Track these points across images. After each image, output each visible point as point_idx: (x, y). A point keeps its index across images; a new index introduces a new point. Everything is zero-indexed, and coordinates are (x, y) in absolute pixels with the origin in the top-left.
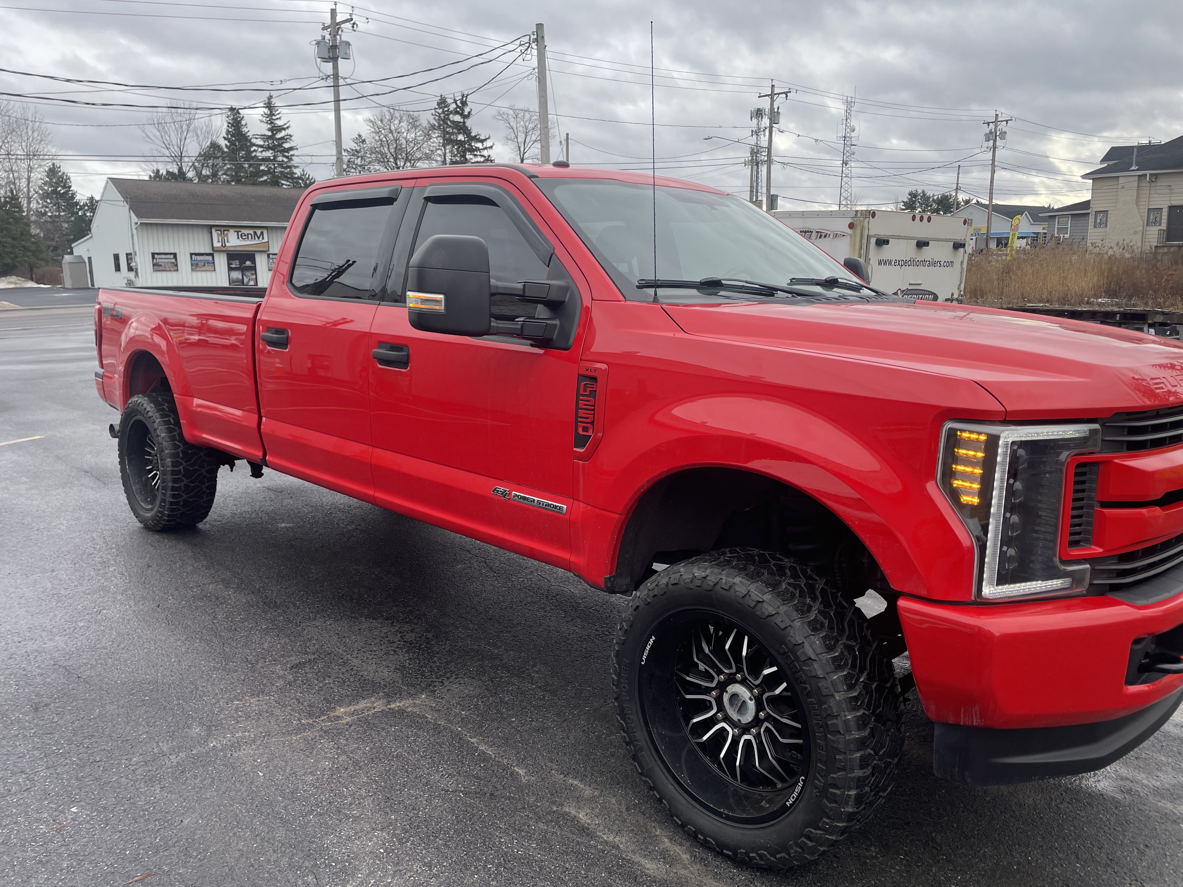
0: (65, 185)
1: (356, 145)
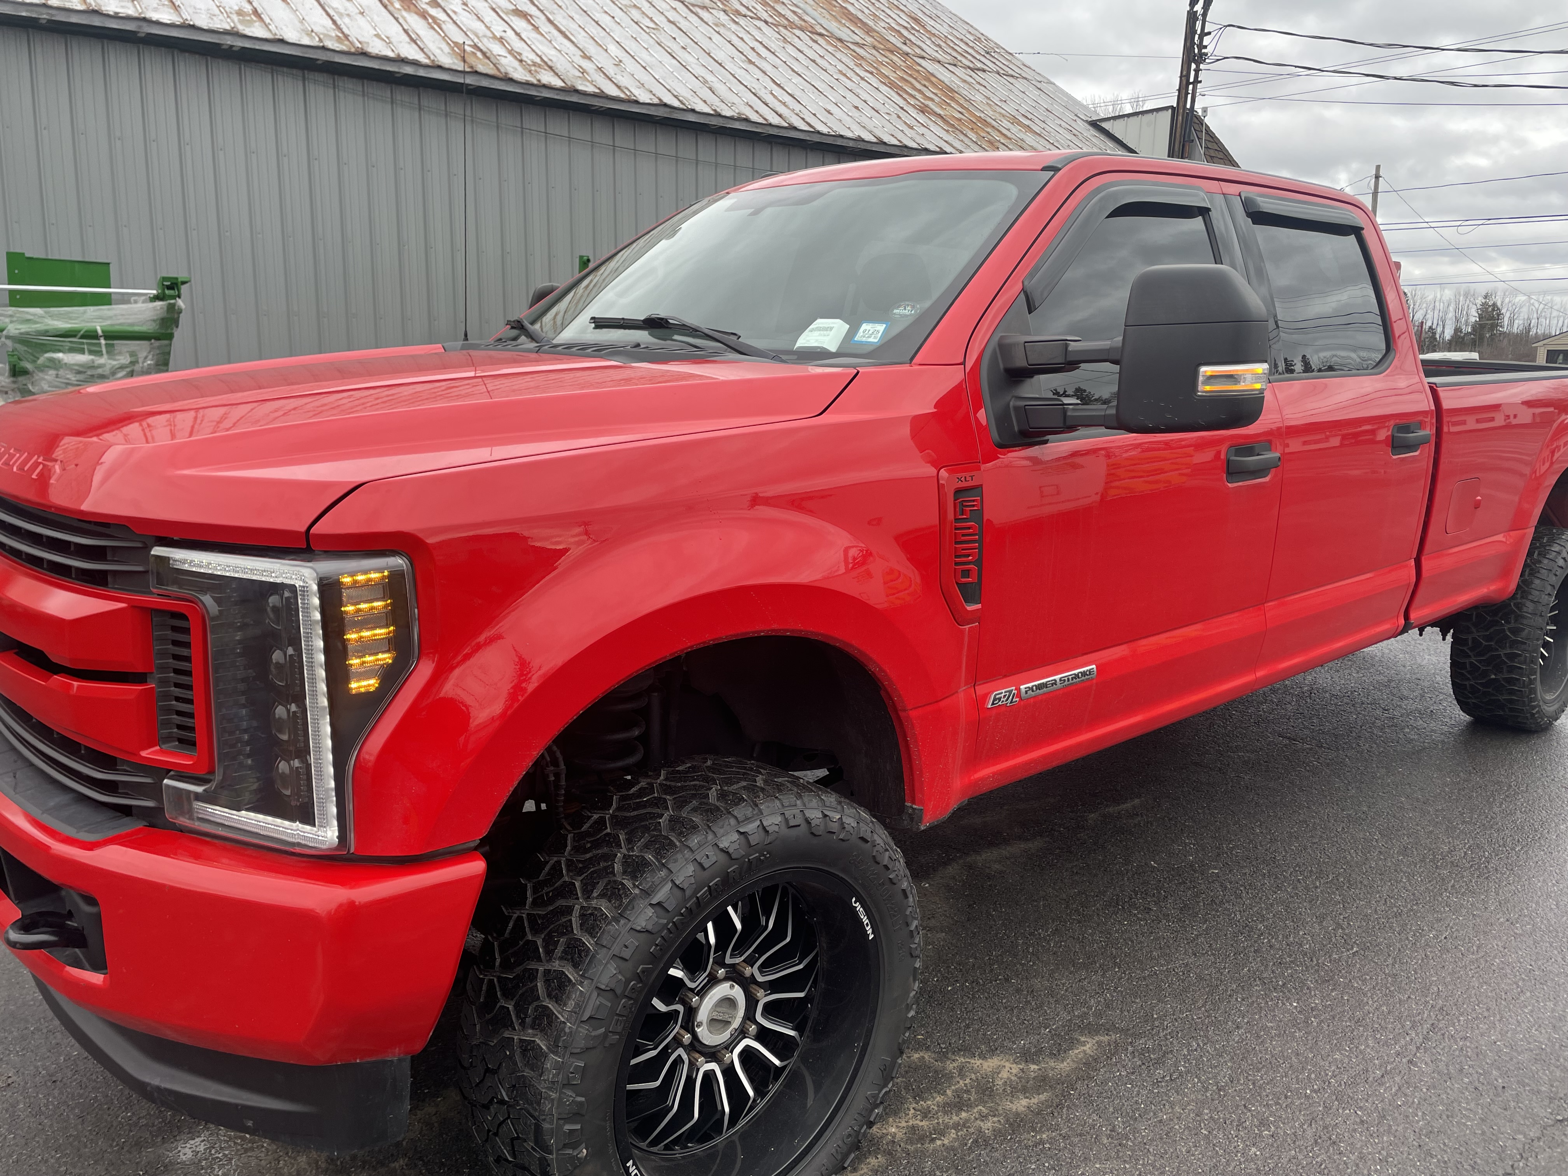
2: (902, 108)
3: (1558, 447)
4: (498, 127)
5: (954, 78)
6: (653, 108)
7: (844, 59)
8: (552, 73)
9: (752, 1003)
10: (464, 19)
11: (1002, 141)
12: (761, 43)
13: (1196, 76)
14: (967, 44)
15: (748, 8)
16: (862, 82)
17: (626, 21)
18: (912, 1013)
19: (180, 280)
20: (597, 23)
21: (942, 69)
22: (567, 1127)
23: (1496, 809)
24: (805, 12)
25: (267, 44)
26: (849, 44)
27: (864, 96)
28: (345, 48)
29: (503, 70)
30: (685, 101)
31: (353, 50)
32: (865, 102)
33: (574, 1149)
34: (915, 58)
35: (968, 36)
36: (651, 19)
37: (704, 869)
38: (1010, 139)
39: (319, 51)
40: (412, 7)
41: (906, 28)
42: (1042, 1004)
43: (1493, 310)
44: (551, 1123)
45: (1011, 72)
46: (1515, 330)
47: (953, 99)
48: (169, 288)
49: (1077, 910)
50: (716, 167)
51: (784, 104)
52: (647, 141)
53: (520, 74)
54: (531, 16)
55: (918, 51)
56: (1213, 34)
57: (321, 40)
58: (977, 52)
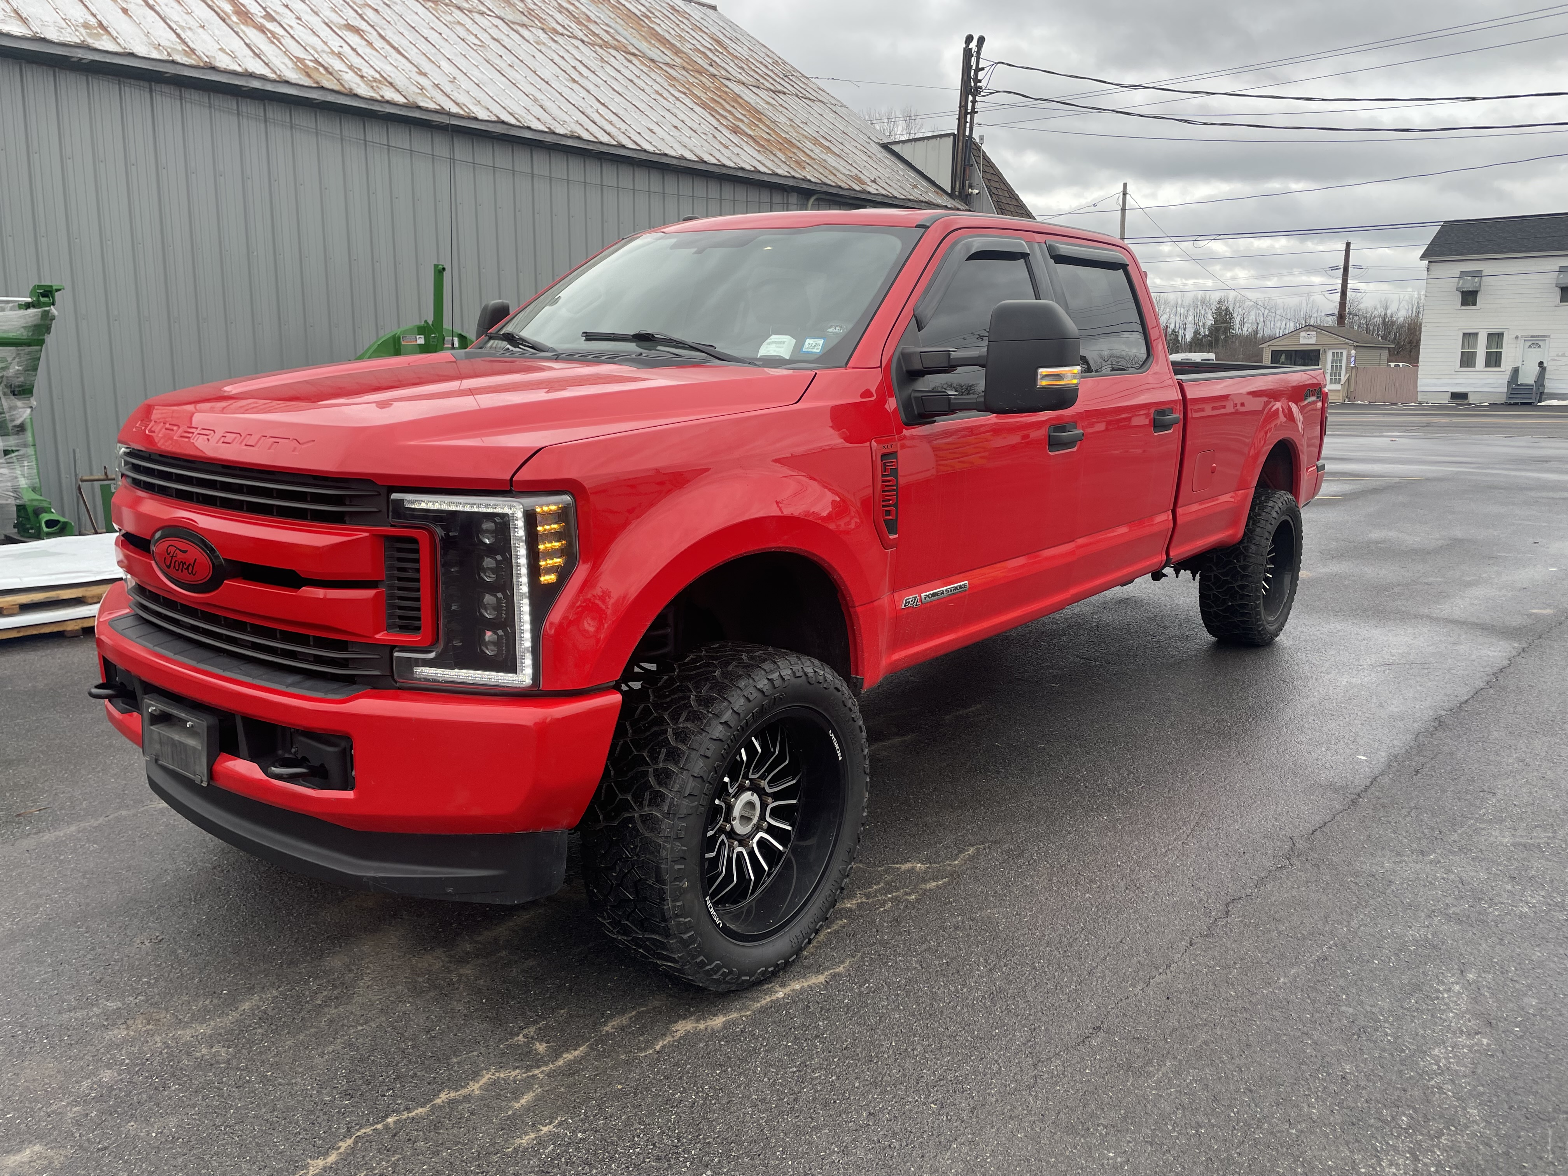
2: (716, 128)
3: (1270, 429)
4: (342, 140)
5: (758, 100)
6: (490, 125)
7: (659, 79)
8: (393, 90)
9: (764, 806)
10: (300, 34)
11: (808, 161)
12: (581, 62)
13: (973, 107)
14: (766, 67)
15: (563, 27)
16: (677, 102)
17: (453, 38)
18: (865, 814)
19: (54, 288)
20: (426, 39)
21: (747, 91)
22: (676, 867)
23: (1234, 697)
24: (616, 31)
25: (118, 57)
26: (661, 65)
27: (682, 116)
28: (193, 62)
29: (347, 86)
30: (520, 119)
31: (202, 64)
32: (683, 121)
33: (680, 882)
34: (722, 80)
35: (767, 58)
36: (476, 36)
37: (749, 701)
38: (814, 159)
39: (169, 65)
40: (249, 20)
41: (710, 49)
42: (934, 831)
43: (1226, 314)
44: (667, 864)
45: (808, 95)
46: (1245, 332)
47: (760, 120)
48: (44, 295)
49: (948, 776)
50: (551, 180)
51: (610, 122)
52: (485, 155)
53: (363, 90)
54: (363, 31)
55: (724, 73)
56: (986, 70)
57: (169, 55)
58: (776, 74)
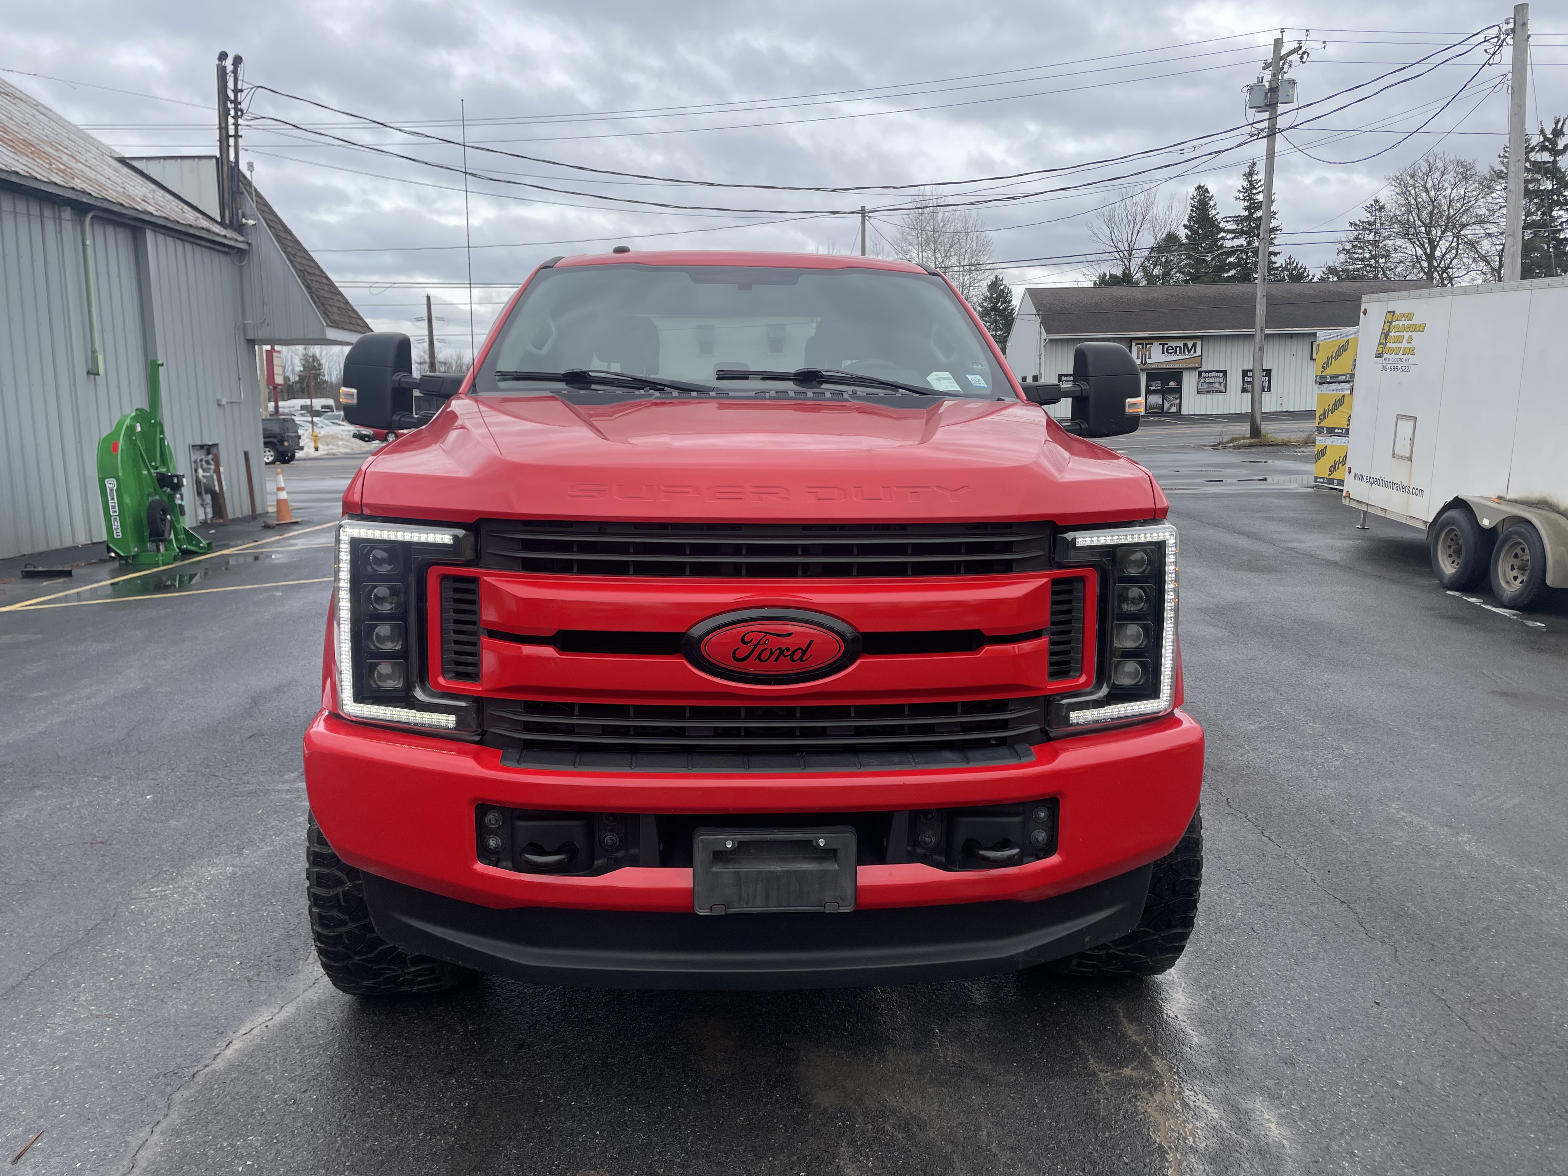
0: (1005, 300)
1: (1369, 215)
13: (236, 130)
56: (246, 92)
